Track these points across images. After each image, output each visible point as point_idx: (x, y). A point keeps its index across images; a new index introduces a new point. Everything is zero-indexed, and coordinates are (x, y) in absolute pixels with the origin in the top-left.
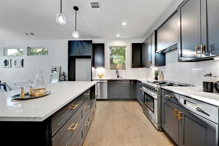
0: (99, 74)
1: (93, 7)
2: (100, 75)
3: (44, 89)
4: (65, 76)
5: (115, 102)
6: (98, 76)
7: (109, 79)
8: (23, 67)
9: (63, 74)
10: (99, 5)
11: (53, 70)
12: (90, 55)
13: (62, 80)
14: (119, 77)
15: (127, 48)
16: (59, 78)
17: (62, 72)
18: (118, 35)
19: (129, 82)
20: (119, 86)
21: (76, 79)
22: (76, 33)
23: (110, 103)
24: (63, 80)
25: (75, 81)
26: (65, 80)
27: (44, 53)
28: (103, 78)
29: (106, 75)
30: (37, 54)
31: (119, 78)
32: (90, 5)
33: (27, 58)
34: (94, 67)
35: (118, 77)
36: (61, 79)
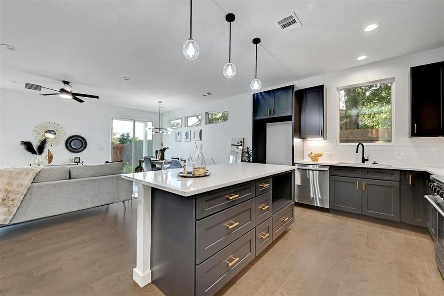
0: (312, 153)
1: (284, 26)
2: (313, 155)
3: (203, 168)
4: (249, 155)
5: (350, 219)
6: (309, 156)
7: (334, 163)
8: (201, 140)
9: (247, 151)
10: (295, 18)
11: (237, 144)
12: (291, 115)
13: (245, 160)
14: (367, 160)
15: (394, 84)
16: (242, 158)
17: (246, 147)
18: (362, 58)
19: (397, 177)
20: (361, 184)
21: (267, 160)
22: (256, 82)
23: (335, 219)
24: (247, 161)
25: (266, 163)
26: (249, 161)
27: (225, 118)
28: (321, 161)
29: (330, 156)
30: (218, 120)
31: (367, 165)
32: (279, 27)
33: (205, 128)
34: (300, 138)
35: (364, 160)
36: (244, 158)
